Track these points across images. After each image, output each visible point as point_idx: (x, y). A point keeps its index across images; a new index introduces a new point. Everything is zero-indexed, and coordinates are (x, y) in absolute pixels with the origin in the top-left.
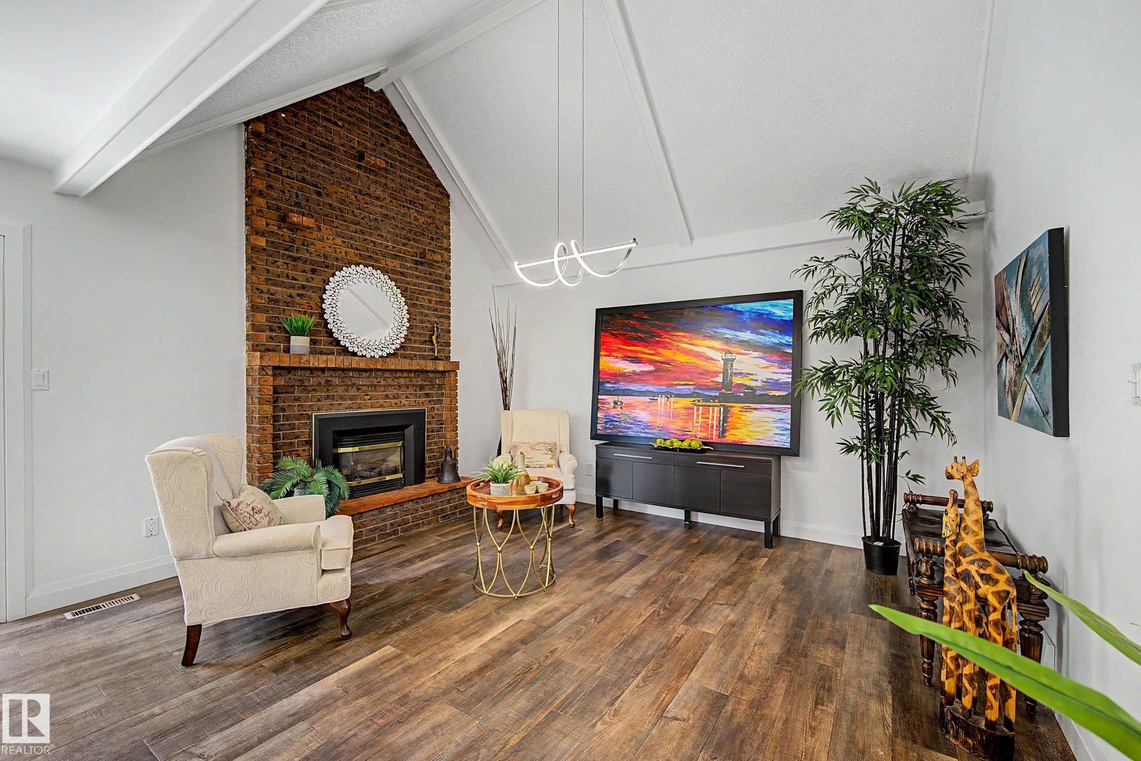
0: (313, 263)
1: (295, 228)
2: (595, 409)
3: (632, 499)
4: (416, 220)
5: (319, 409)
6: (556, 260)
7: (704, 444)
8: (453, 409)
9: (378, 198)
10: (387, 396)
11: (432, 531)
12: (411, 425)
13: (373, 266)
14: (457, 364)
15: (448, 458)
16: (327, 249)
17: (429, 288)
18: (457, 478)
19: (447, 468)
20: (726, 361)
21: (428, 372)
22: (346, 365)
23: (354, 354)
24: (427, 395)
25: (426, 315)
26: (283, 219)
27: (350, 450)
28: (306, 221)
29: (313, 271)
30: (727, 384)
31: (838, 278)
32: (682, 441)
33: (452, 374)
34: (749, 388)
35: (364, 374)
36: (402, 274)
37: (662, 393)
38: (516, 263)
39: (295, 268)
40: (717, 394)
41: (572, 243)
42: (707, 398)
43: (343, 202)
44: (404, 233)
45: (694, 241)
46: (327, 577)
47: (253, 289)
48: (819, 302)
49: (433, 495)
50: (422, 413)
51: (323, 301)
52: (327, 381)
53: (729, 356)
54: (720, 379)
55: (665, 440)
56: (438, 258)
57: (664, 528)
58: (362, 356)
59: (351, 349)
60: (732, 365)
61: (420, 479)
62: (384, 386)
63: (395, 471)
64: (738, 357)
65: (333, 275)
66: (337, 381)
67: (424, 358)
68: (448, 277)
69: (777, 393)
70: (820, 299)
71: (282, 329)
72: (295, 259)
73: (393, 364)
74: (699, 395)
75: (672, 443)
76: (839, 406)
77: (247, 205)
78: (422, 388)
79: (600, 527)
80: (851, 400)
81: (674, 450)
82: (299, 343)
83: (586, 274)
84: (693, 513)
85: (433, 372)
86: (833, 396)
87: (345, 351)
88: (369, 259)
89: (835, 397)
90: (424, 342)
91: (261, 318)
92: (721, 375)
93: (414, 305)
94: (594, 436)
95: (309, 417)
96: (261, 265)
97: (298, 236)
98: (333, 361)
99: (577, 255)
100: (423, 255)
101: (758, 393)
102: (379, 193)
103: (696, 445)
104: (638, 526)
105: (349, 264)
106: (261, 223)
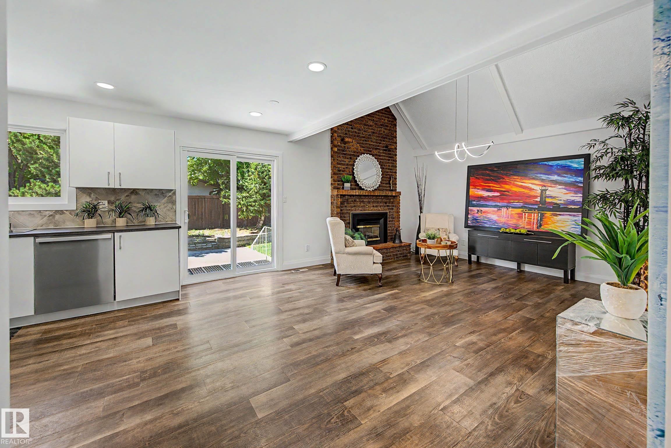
0: (350, 155)
1: (345, 143)
2: (467, 213)
3: (488, 256)
4: (384, 132)
5: (352, 211)
6: (455, 150)
7: (528, 231)
8: (398, 212)
9: (371, 126)
10: (373, 207)
11: (394, 262)
12: (382, 219)
13: (369, 154)
14: (400, 193)
15: (397, 233)
16: (355, 149)
17: (389, 160)
18: (401, 242)
19: (397, 237)
20: (542, 191)
21: (389, 196)
22: (361, 194)
23: (363, 189)
24: (388, 206)
25: (388, 172)
26: (343, 140)
27: (362, 227)
28: (350, 140)
29: (351, 158)
30: (543, 202)
31: (608, 149)
32: (516, 230)
33: (398, 197)
34: (556, 204)
35: (367, 197)
36: (379, 156)
37: (504, 207)
38: (436, 152)
39: (345, 158)
40: (537, 207)
41: (463, 144)
42: (530, 209)
43: (359, 130)
44: (380, 138)
45: (524, 132)
46: (375, 265)
47: (333, 167)
48: (597, 161)
49: (392, 248)
50: (387, 213)
51: (353, 169)
52: (355, 200)
53: (544, 188)
54: (538, 199)
55: (506, 229)
56: (393, 147)
57: (505, 271)
58: (366, 190)
59: (362, 188)
60: (546, 193)
61: (385, 241)
62: (373, 202)
63: (377, 237)
64: (549, 188)
65: (357, 159)
66: (358, 200)
67: (387, 190)
68: (396, 155)
69: (573, 207)
70: (598, 159)
71: (342, 181)
72: (345, 154)
73: (376, 193)
74: (526, 207)
75: (510, 230)
76: (608, 213)
77: (331, 137)
78: (386, 203)
79: (470, 268)
80: (615, 210)
81: (512, 233)
82: (347, 185)
83: (468, 156)
84: (522, 265)
85: (391, 196)
86: (604, 208)
87: (361, 188)
88: (368, 151)
89: (605, 208)
90: (387, 184)
91: (336, 177)
92: (539, 198)
93: (383, 168)
94: (467, 226)
95: (349, 214)
96: (336, 158)
97: (346, 145)
98: (357, 192)
99: (465, 148)
100: (387, 147)
101: (561, 206)
102: (371, 123)
103: (523, 231)
104: (491, 269)
105: (361, 154)
106: (335, 142)
